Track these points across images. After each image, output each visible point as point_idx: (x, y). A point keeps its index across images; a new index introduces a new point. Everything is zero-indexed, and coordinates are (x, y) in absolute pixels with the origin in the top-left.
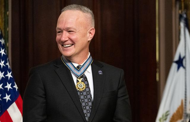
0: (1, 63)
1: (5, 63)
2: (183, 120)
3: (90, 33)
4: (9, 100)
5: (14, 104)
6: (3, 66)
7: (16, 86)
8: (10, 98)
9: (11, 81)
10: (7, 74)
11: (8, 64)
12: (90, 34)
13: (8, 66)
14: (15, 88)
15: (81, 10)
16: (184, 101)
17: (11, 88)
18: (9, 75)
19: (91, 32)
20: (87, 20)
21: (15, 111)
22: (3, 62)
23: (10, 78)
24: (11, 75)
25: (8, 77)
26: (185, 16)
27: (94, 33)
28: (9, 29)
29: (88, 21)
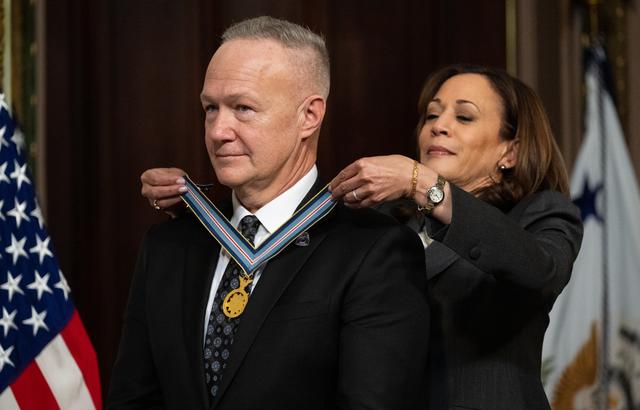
0: (17, 210)
1: (27, 211)
2: (595, 386)
3: (309, 112)
4: (41, 329)
5: (59, 342)
6: (23, 220)
7: (63, 285)
8: (45, 321)
9: (48, 267)
10: (34, 244)
11: (37, 213)
12: (310, 116)
13: (36, 219)
14: (61, 291)
15: (277, 37)
16: (599, 328)
17: (47, 289)
18: (42, 249)
19: (311, 108)
20: (298, 70)
21: (60, 363)
22: (21, 207)
23: (46, 257)
24: (50, 247)
25: (37, 255)
26: (600, 54)
27: (323, 112)
28: (39, 100)
29: (300, 74)
